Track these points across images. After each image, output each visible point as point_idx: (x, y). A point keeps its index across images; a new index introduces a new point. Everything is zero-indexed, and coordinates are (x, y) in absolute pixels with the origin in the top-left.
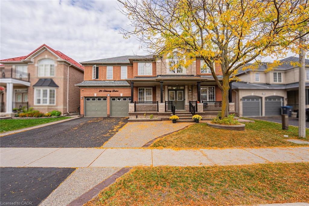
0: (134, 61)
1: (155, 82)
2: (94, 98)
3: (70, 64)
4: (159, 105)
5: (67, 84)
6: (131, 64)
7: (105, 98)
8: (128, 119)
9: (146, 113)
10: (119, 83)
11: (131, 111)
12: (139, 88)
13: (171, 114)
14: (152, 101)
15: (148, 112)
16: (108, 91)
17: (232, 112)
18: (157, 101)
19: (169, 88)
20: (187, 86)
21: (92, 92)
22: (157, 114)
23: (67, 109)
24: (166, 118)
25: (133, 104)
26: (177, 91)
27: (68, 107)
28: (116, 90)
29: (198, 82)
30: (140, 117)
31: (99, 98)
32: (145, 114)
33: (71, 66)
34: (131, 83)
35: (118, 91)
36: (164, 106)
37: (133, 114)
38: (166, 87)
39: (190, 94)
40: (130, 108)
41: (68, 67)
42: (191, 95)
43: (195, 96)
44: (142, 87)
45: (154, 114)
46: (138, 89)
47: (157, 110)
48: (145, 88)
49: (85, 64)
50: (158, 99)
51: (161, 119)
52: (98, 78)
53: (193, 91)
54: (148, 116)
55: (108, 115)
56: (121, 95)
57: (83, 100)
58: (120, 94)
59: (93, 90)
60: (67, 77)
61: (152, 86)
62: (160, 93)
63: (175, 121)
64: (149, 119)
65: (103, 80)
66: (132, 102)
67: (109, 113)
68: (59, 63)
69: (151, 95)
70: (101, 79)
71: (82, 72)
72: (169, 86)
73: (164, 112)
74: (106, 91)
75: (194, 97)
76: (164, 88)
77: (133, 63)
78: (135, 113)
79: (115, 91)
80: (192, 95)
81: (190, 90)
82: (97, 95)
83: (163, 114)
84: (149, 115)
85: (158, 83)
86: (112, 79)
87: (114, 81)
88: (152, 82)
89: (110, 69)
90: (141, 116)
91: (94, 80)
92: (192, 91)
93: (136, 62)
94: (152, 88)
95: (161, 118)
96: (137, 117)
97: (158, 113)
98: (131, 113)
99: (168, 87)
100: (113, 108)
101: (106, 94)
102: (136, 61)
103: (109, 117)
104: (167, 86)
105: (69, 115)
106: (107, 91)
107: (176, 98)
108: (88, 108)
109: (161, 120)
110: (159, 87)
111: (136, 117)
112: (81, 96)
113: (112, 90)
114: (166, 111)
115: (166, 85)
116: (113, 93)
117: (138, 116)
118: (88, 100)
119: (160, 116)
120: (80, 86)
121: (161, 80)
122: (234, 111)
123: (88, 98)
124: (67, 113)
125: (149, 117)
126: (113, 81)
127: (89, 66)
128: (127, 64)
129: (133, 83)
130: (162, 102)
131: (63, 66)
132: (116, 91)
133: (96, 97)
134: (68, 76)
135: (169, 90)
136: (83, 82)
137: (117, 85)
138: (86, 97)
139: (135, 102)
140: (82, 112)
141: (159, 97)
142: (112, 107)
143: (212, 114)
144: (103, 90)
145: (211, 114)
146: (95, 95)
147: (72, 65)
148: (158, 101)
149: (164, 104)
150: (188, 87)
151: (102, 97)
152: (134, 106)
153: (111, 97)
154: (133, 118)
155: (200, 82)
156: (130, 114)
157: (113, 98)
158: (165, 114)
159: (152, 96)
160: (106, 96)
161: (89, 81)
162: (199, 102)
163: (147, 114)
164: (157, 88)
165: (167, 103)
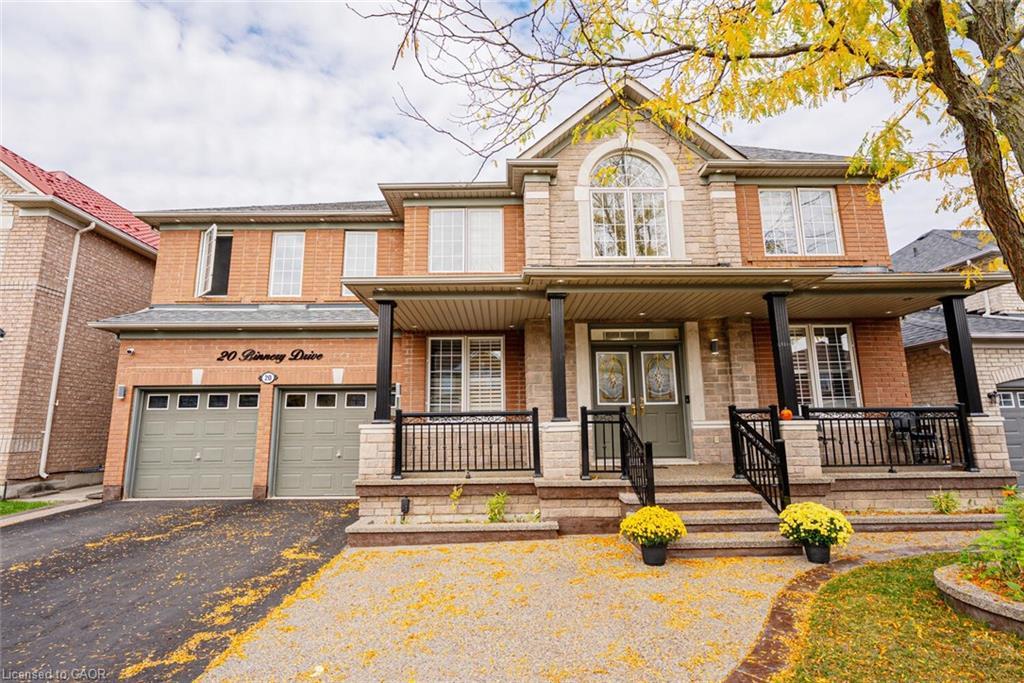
0: (408, 199)
1: (519, 298)
2: (188, 397)
3: (88, 224)
4: (543, 437)
5: (59, 320)
6: (395, 222)
7: (249, 397)
8: (349, 529)
9: (464, 480)
10: (332, 313)
11: (370, 471)
12: (430, 339)
13: (623, 488)
14: (502, 408)
15: (477, 478)
16: (268, 357)
17: (994, 473)
18: (529, 408)
19: (593, 338)
20: (695, 324)
21: (181, 362)
22: (531, 490)
23: (39, 454)
24: (590, 519)
25: (387, 430)
26: (642, 353)
27: (50, 445)
28: (307, 352)
29: (769, 297)
30: (424, 510)
31: (218, 397)
32: (456, 493)
33: (92, 232)
34: (380, 302)
35: (320, 357)
36: (578, 437)
37: (384, 491)
38: (581, 329)
39: (715, 365)
40: (365, 450)
41: (78, 237)
42: (720, 372)
43: (743, 378)
44: (451, 333)
45: (515, 490)
46: (425, 342)
47: (529, 462)
48: (465, 341)
49: (161, 223)
50: (539, 396)
51: (555, 525)
52: (225, 293)
53: (732, 349)
54: (474, 500)
55: (257, 488)
56: (338, 377)
57: (128, 406)
58: (331, 373)
59: (185, 349)
60: (63, 284)
61: (501, 327)
62: (549, 364)
63: (657, 551)
64: (482, 522)
65: (248, 300)
66: (381, 414)
67: (261, 479)
68: (22, 213)
69: (497, 375)
70: (241, 294)
71: (148, 260)
72: (593, 323)
73: (576, 480)
74: (256, 358)
75: (738, 385)
76: (570, 335)
77: (403, 209)
78: (398, 481)
79: (306, 357)
80: (728, 371)
81: (712, 347)
82: (205, 376)
83: (568, 493)
84: (483, 499)
85: (536, 301)
86: (299, 296)
87: (308, 307)
88: (501, 298)
89: (290, 246)
90: (432, 500)
91: (204, 302)
92: (726, 348)
93: (419, 208)
94: (502, 339)
95: (560, 520)
96: (406, 510)
97: (538, 482)
98: (370, 482)
99: (592, 331)
100: (291, 450)
101: (258, 370)
102: (420, 199)
103: (260, 503)
104: (585, 326)
105: (48, 488)
106: (261, 357)
107: (637, 393)
108: (149, 451)
109: (560, 533)
110: (542, 330)
111: (399, 511)
112: (119, 386)
113: (286, 349)
114: (586, 470)
115: (579, 321)
116: (295, 365)
117: (417, 505)
118: (154, 402)
119: (550, 503)
120: (120, 332)
121: (551, 285)
122: (1008, 464)
123: (155, 396)
124: (39, 477)
125: (478, 508)
126: (302, 307)
127: (185, 232)
128: (378, 222)
129: (393, 304)
130: (560, 412)
131: (41, 227)
132: (310, 357)
133: (204, 390)
134: (71, 278)
135: (595, 347)
136: (147, 309)
137: (315, 322)
138: (145, 391)
139: (399, 412)
140: (113, 473)
141: (544, 388)
142: (283, 443)
143: (874, 485)
144: (241, 349)
145: (864, 486)
146: (197, 378)
147: (97, 225)
148: (535, 410)
149: (574, 425)
150: (702, 330)
151: (234, 390)
152: (391, 438)
153: (282, 389)
154: (380, 516)
155: (783, 295)
156: (365, 492)
157: (294, 396)
158: (581, 493)
159: (502, 380)
160: (257, 382)
161: (179, 304)
162: (786, 412)
163: (469, 490)
164: (528, 337)
165: (590, 418)
